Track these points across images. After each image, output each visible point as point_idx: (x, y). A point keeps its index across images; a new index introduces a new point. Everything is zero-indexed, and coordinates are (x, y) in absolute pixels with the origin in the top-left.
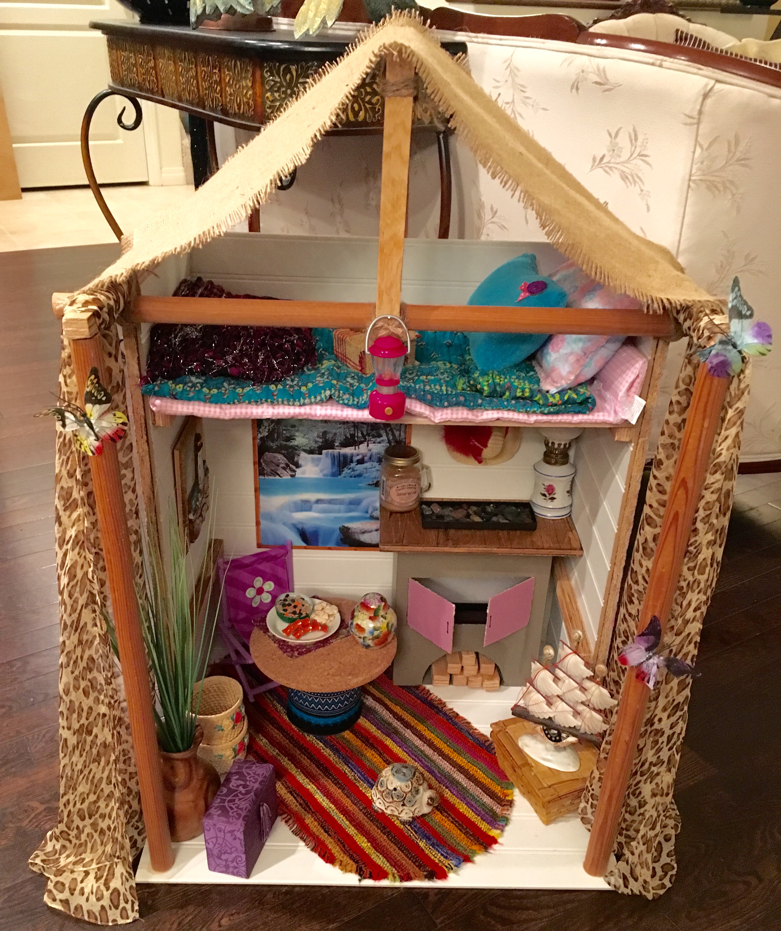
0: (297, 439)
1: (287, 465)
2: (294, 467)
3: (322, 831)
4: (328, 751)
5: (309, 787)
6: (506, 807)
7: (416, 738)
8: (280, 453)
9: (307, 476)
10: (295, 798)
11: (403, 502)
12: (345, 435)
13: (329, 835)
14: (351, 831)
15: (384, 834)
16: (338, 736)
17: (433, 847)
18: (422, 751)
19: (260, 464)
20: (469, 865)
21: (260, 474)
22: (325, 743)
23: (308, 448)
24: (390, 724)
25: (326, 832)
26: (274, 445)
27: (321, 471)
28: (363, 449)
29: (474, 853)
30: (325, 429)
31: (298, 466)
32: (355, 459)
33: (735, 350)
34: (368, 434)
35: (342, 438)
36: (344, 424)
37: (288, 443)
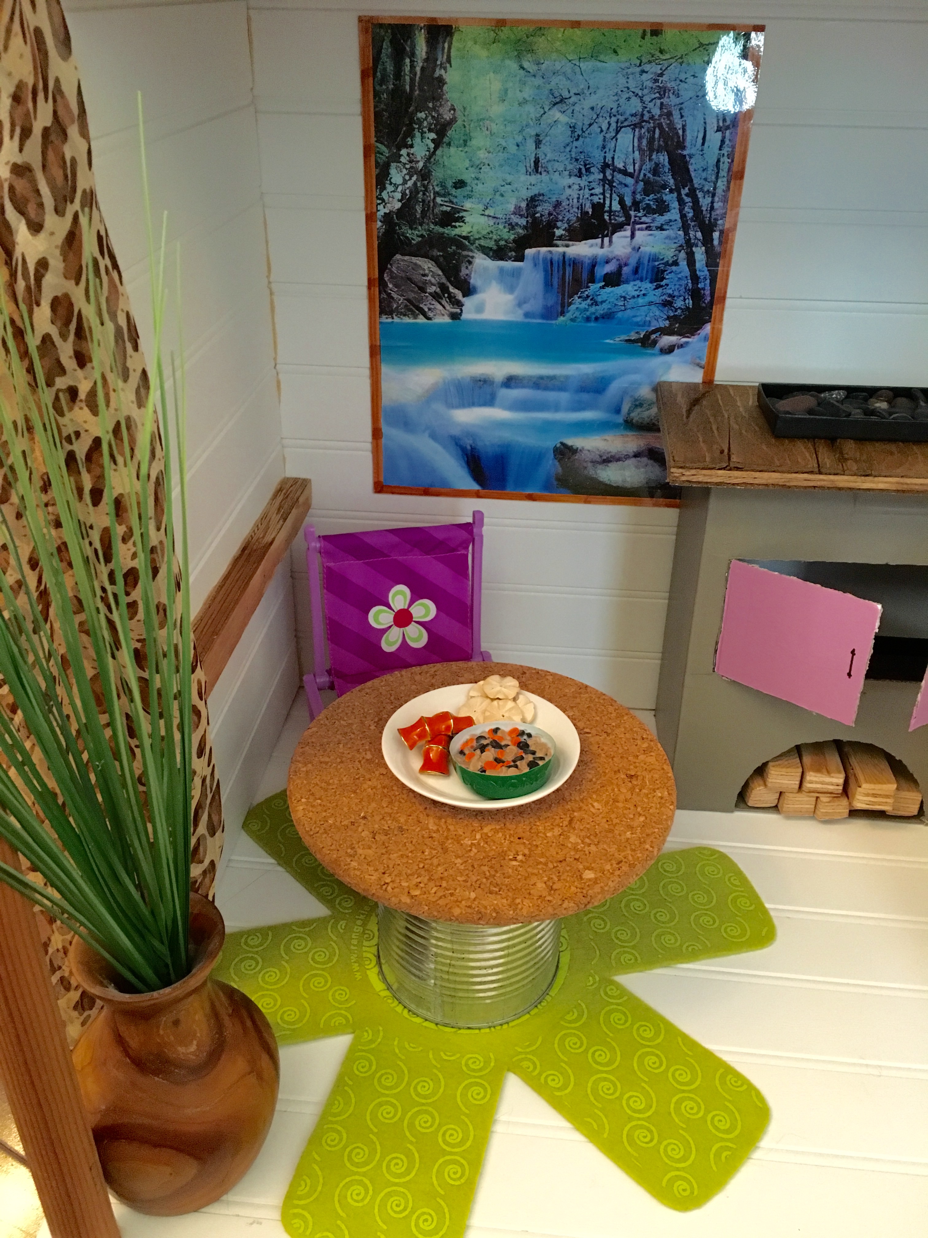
0: (470, 218)
1: (444, 288)
2: (458, 294)
8: (427, 256)
9: (487, 315)
12: (581, 207)
19: (382, 284)
21: (382, 312)
23: (491, 244)
27: (520, 305)
30: (534, 191)
31: (468, 290)
32: (602, 271)
34: (636, 205)
35: (573, 215)
36: (580, 176)
37: (447, 231)
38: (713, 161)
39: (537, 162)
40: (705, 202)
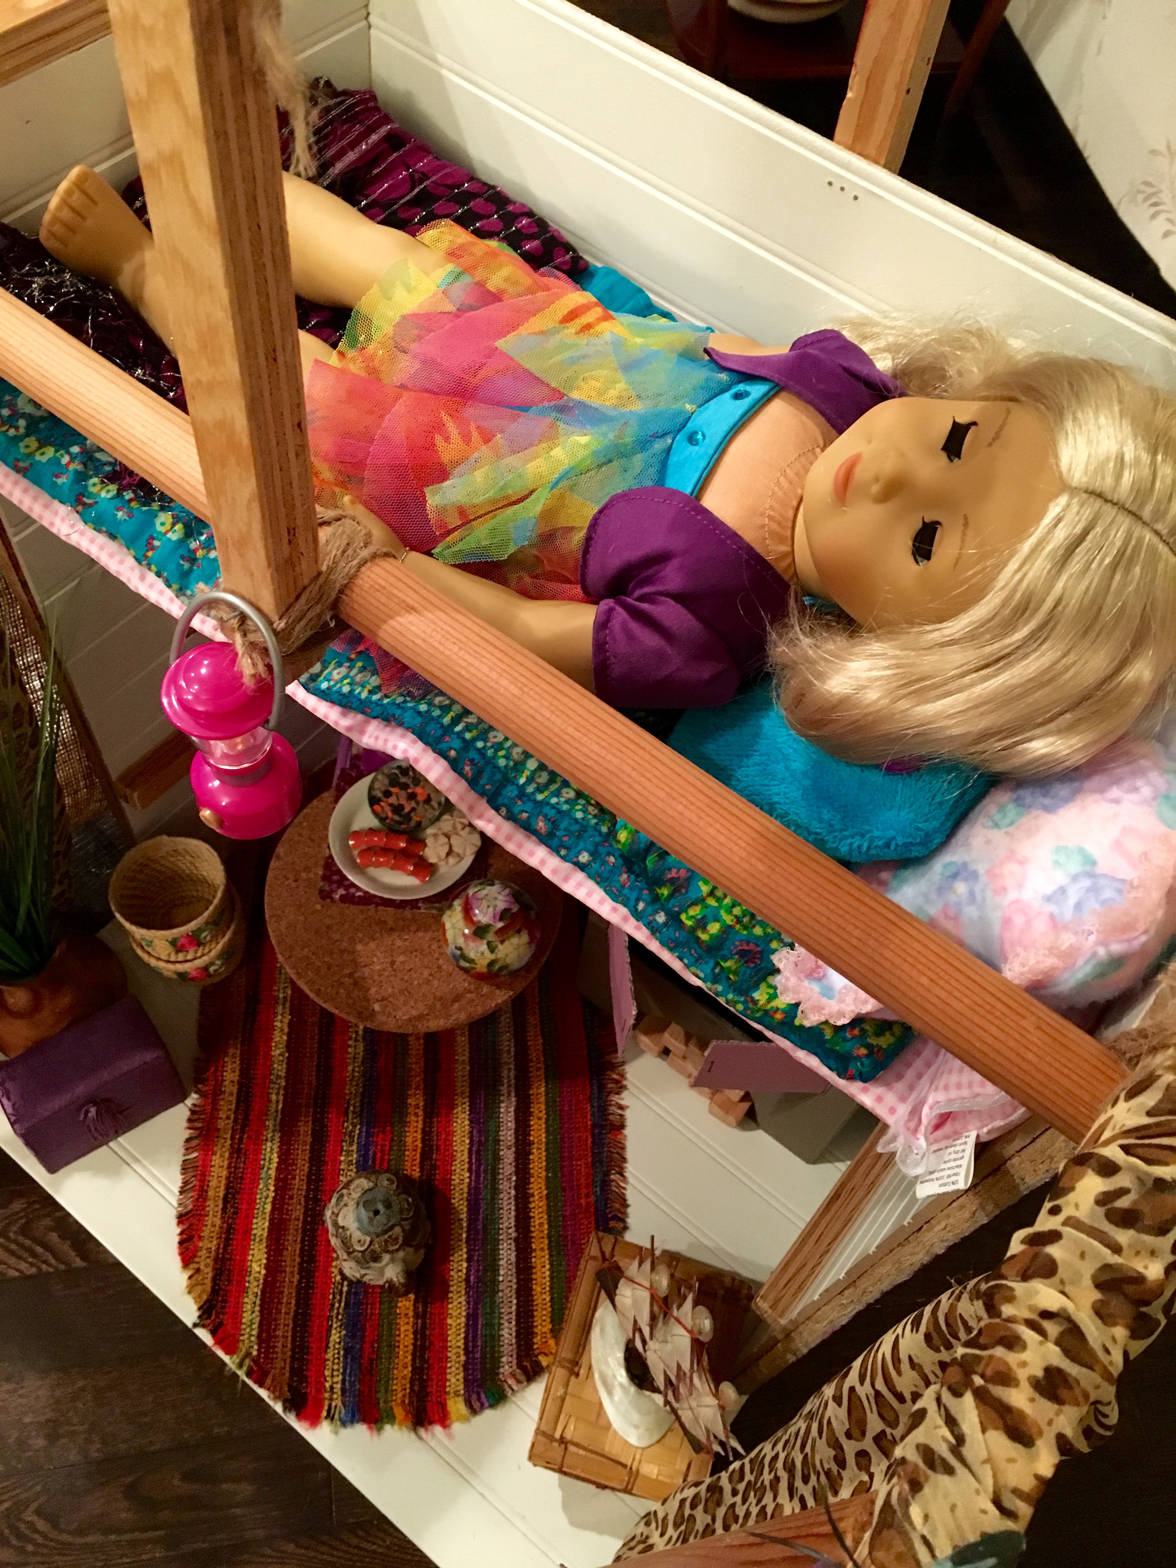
3: (222, 1194)
4: (360, 1048)
5: (274, 1096)
6: (522, 1374)
7: (512, 1125)
10: (238, 1102)
13: (223, 1209)
14: (261, 1227)
17: (346, 1355)
18: (496, 1157)
25: (225, 1199)
29: (394, 1418)
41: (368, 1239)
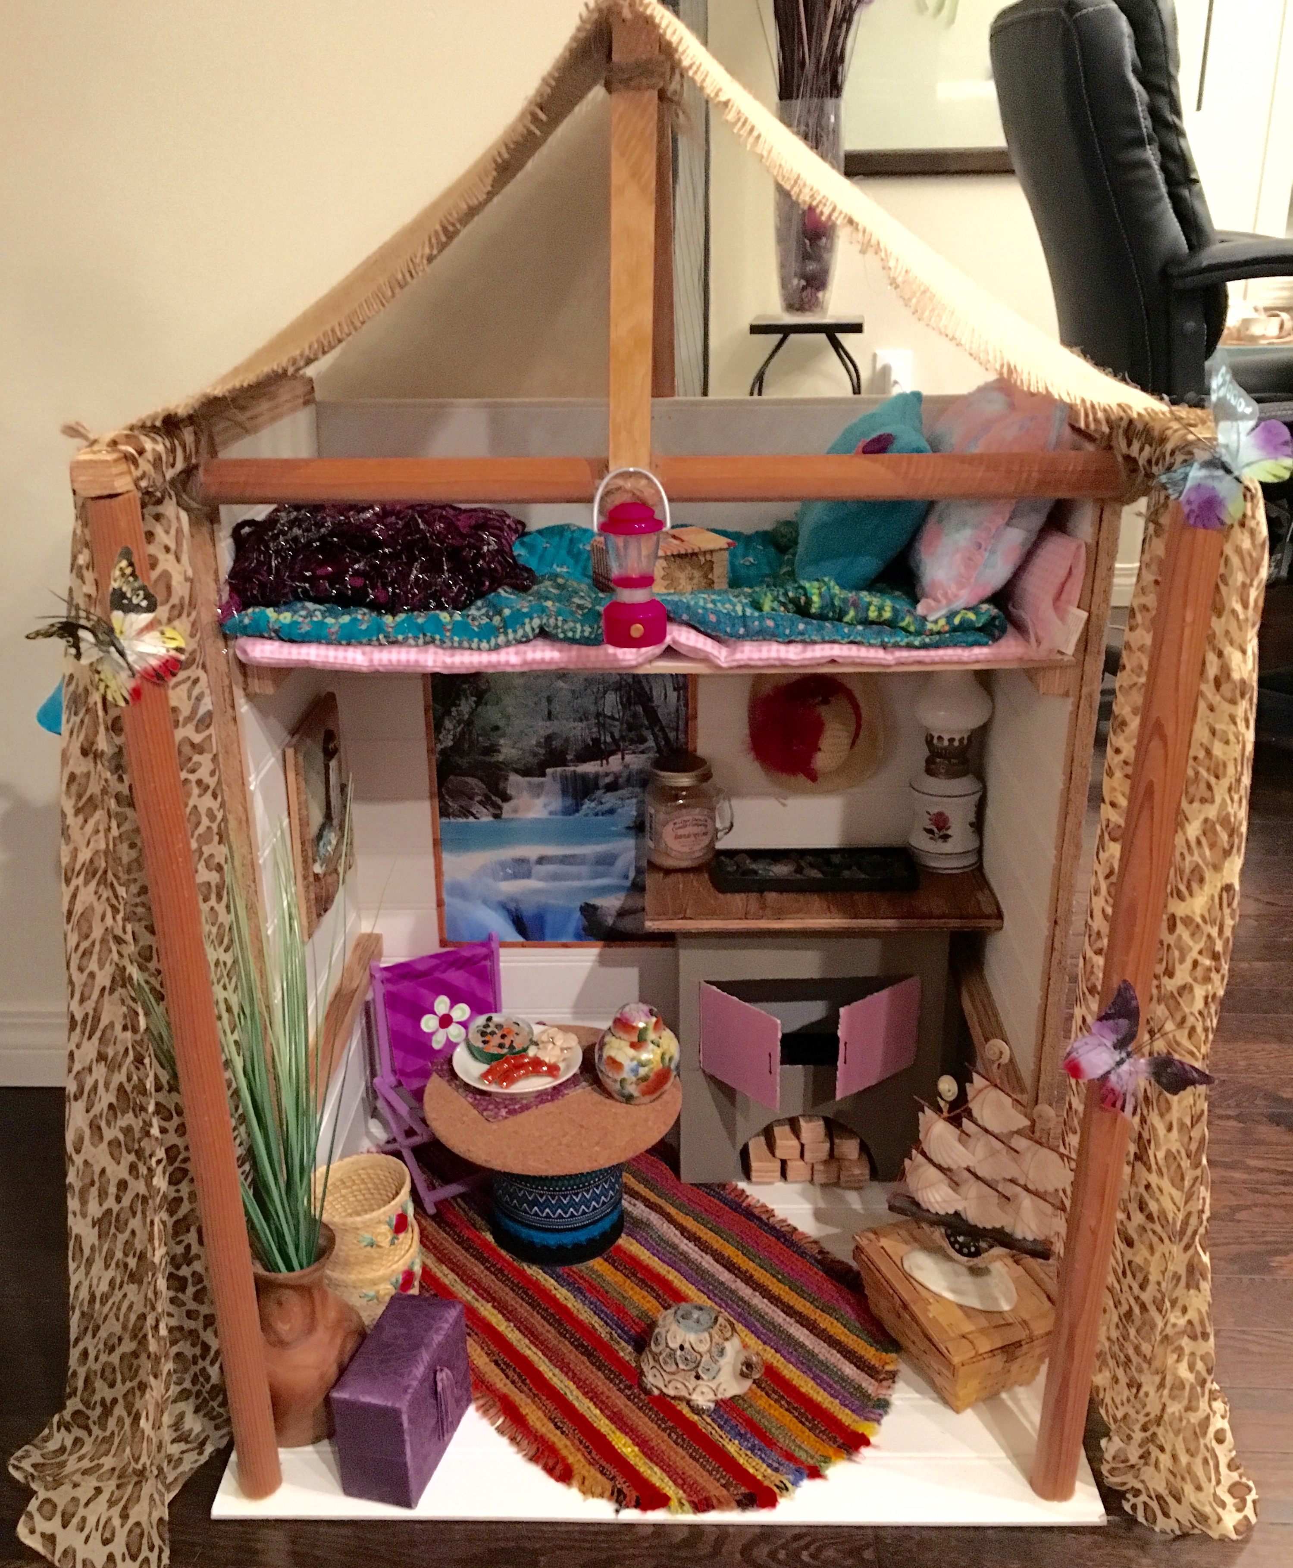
0: (504, 750)
1: (487, 798)
2: (499, 801)
3: (551, 1426)
4: (564, 1291)
5: (528, 1353)
6: (885, 1383)
7: (721, 1269)
8: (472, 776)
10: (503, 1371)
11: (686, 849)
12: (584, 741)
13: (563, 1433)
14: (604, 1425)
15: (664, 1430)
16: (582, 1266)
17: (752, 1451)
18: (732, 1292)
20: (818, 1482)
21: (442, 815)
22: (557, 1278)
23: (521, 766)
24: (675, 1247)
25: (558, 1428)
26: (463, 762)
28: (615, 763)
29: (827, 1460)
30: (549, 731)
31: (506, 798)
33: (1229, 478)
34: (623, 738)
35: (579, 746)
36: (581, 720)
37: (487, 759)
38: (673, 709)
39: (550, 713)
40: (672, 735)
41: (706, 1335)
